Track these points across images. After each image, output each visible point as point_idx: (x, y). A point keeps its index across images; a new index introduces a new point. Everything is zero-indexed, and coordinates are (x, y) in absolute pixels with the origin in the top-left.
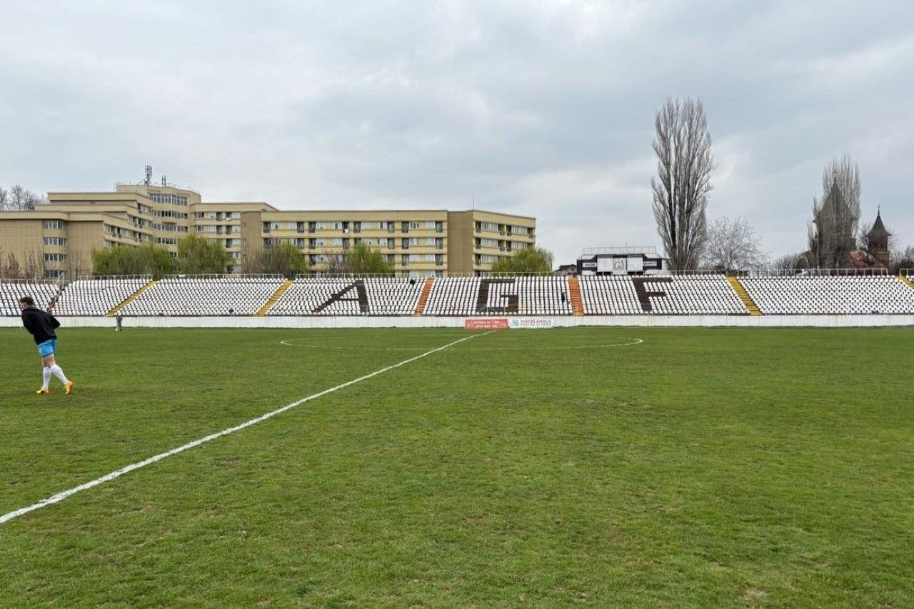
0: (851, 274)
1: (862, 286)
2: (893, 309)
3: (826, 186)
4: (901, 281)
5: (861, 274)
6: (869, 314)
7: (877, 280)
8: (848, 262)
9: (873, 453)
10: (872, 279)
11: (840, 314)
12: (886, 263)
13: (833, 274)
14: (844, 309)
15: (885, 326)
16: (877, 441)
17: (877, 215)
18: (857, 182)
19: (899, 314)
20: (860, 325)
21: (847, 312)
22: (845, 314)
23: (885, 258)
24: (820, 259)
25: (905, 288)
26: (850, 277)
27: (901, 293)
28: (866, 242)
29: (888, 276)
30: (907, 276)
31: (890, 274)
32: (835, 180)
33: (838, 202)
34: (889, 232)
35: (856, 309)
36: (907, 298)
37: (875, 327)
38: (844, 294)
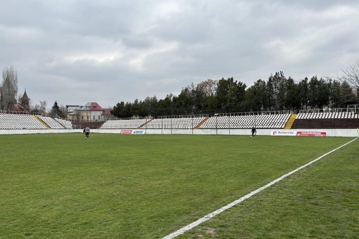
0: (15, 113)
1: (19, 118)
2: (31, 127)
3: (4, 77)
4: (34, 117)
5: (18, 113)
6: (22, 129)
7: (25, 116)
8: (13, 108)
9: (16, 185)
10: (23, 116)
11: (10, 129)
12: (28, 110)
13: (7, 113)
14: (12, 127)
15: (28, 134)
16: (18, 179)
17: (25, 91)
18: (16, 78)
19: (33, 129)
20: (18, 133)
21: (13, 128)
22: (12, 129)
23: (28, 108)
24: (2, 106)
25: (35, 120)
26: (14, 114)
27: (34, 121)
28: (21, 101)
29: (29, 115)
30: (36, 115)
31: (30, 114)
32: (8, 75)
33: (9, 84)
34: (30, 98)
35: (17, 127)
36: (36, 123)
37: (24, 134)
38: (12, 121)
